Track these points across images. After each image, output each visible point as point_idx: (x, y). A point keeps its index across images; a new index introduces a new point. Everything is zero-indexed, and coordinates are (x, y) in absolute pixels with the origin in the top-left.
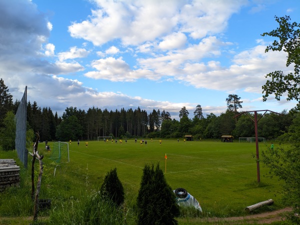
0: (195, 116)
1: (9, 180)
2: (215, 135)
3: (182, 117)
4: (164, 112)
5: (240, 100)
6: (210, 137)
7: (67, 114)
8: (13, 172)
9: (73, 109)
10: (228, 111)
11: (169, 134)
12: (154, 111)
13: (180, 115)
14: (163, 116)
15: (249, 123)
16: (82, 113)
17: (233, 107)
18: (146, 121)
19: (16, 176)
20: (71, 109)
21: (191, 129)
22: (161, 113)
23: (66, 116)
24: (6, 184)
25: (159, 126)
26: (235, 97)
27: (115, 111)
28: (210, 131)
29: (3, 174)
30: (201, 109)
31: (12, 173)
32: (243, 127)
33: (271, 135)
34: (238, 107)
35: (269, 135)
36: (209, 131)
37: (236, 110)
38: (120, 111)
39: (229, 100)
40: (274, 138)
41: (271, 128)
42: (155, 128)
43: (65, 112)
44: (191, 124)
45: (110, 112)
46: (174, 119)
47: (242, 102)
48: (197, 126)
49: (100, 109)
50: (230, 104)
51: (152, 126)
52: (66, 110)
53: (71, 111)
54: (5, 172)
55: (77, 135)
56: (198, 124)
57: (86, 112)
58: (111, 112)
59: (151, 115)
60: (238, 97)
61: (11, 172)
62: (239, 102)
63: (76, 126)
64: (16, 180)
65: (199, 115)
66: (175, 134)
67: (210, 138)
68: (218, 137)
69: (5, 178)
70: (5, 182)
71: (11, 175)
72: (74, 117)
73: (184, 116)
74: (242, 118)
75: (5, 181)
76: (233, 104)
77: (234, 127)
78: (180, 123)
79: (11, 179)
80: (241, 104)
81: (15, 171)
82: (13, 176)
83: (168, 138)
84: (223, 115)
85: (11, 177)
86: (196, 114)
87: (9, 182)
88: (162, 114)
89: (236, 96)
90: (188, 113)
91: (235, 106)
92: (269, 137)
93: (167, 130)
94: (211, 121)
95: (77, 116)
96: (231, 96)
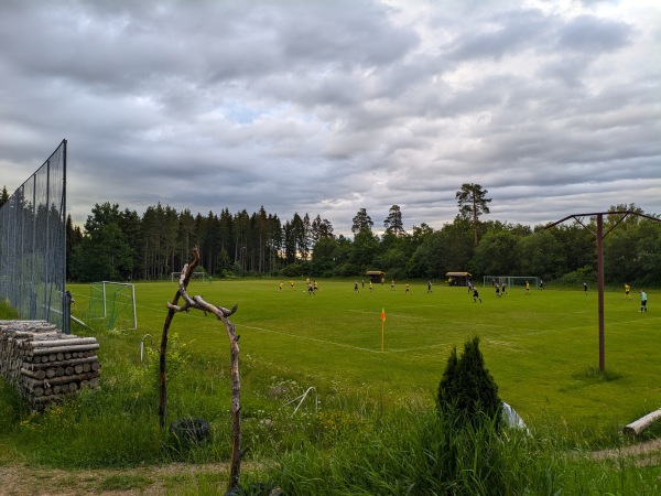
0: (388, 231)
1: (75, 373)
2: (430, 270)
3: (357, 232)
4: (318, 219)
5: (486, 197)
6: (419, 274)
7: (96, 220)
8: (84, 351)
9: (112, 207)
10: (458, 219)
11: (329, 268)
12: (297, 217)
13: (354, 228)
14: (315, 229)
15: (504, 246)
16: (131, 218)
17: (470, 210)
18: (278, 239)
19: (91, 363)
20: (106, 208)
21: (379, 258)
22: (311, 222)
23: (95, 226)
24: (68, 383)
25: (307, 250)
26: (476, 189)
27: (207, 216)
28: (420, 262)
29: (60, 357)
30: (399, 215)
31: (81, 355)
32: (491, 252)
33: (549, 271)
34: (481, 211)
35: (546, 272)
36: (417, 261)
37: (475, 217)
38: (219, 217)
39: (462, 197)
40: (555, 277)
41: (549, 257)
42: (298, 255)
43: (93, 215)
44: (378, 246)
45: (195, 217)
46: (341, 236)
47: (489, 201)
48: (393, 251)
49: (174, 211)
50: (464, 204)
51: (291, 251)
52: (94, 211)
53: (106, 212)
54: (64, 352)
55: (120, 268)
56: (393, 247)
57: (141, 215)
58: (199, 216)
59: (288, 227)
60: (482, 190)
61: (78, 351)
62: (484, 201)
63: (118, 248)
64: (92, 371)
65: (396, 227)
66: (343, 268)
67: (420, 277)
68: (438, 276)
69: (65, 367)
70: (64, 378)
71: (78, 360)
72: (115, 225)
73: (362, 230)
74: (490, 234)
75: (65, 375)
76: (471, 205)
77: (471, 254)
78: (354, 244)
79: (79, 369)
80: (487, 204)
81: (88, 350)
82: (83, 363)
83: (328, 277)
84: (447, 228)
85: (78, 364)
86: (390, 225)
87: (74, 376)
88: (314, 224)
89: (478, 187)
90: (372, 223)
91: (476, 210)
92: (546, 276)
93: (326, 260)
94: (421, 241)
95: (120, 225)
96: (466, 187)
